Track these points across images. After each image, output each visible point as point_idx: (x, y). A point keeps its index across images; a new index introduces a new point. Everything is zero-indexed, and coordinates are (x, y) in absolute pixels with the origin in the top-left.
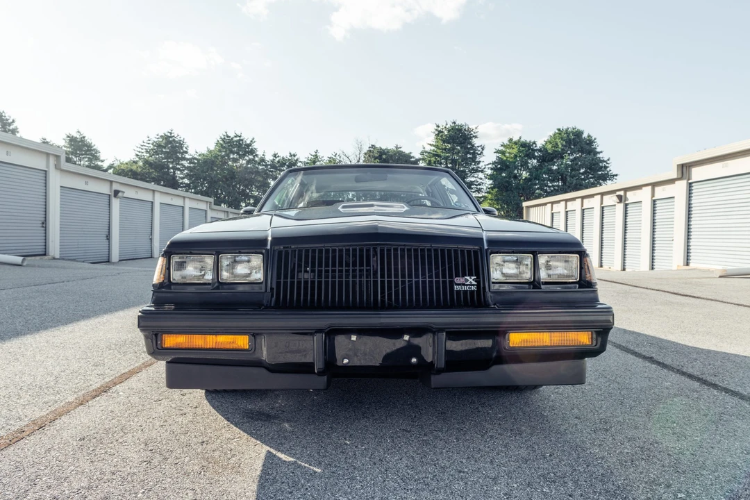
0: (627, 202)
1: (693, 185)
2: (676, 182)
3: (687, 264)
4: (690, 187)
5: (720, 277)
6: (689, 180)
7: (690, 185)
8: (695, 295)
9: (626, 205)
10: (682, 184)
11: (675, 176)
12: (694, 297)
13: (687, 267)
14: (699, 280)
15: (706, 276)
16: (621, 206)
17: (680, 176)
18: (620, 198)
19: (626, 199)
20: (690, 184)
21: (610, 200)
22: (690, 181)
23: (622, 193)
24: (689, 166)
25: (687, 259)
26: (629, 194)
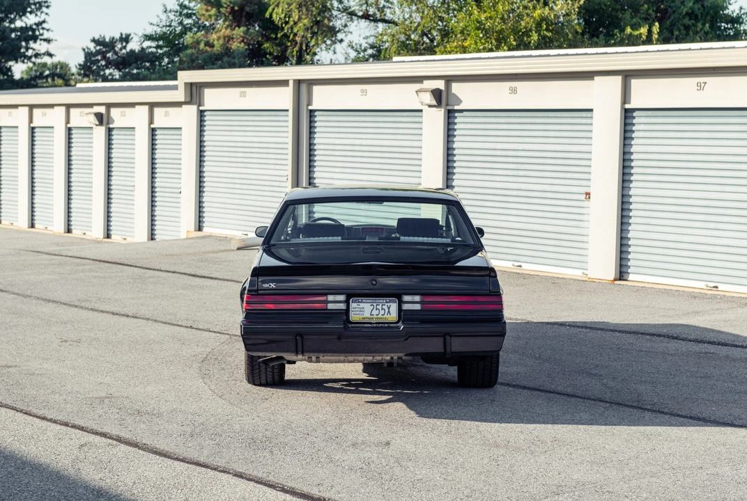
0: (111, 126)
1: (206, 113)
2: (184, 106)
3: (200, 229)
4: (201, 116)
5: (238, 249)
6: (199, 105)
7: (201, 114)
8: (212, 276)
9: (110, 130)
10: (192, 110)
11: (183, 100)
12: (212, 278)
13: (199, 234)
14: (215, 255)
15: (223, 248)
16: (100, 132)
17: (188, 100)
18: (99, 117)
19: (110, 120)
20: (202, 111)
21: (81, 118)
22: (201, 108)
23: (102, 110)
24: (200, 87)
25: (200, 222)
26: (115, 112)
